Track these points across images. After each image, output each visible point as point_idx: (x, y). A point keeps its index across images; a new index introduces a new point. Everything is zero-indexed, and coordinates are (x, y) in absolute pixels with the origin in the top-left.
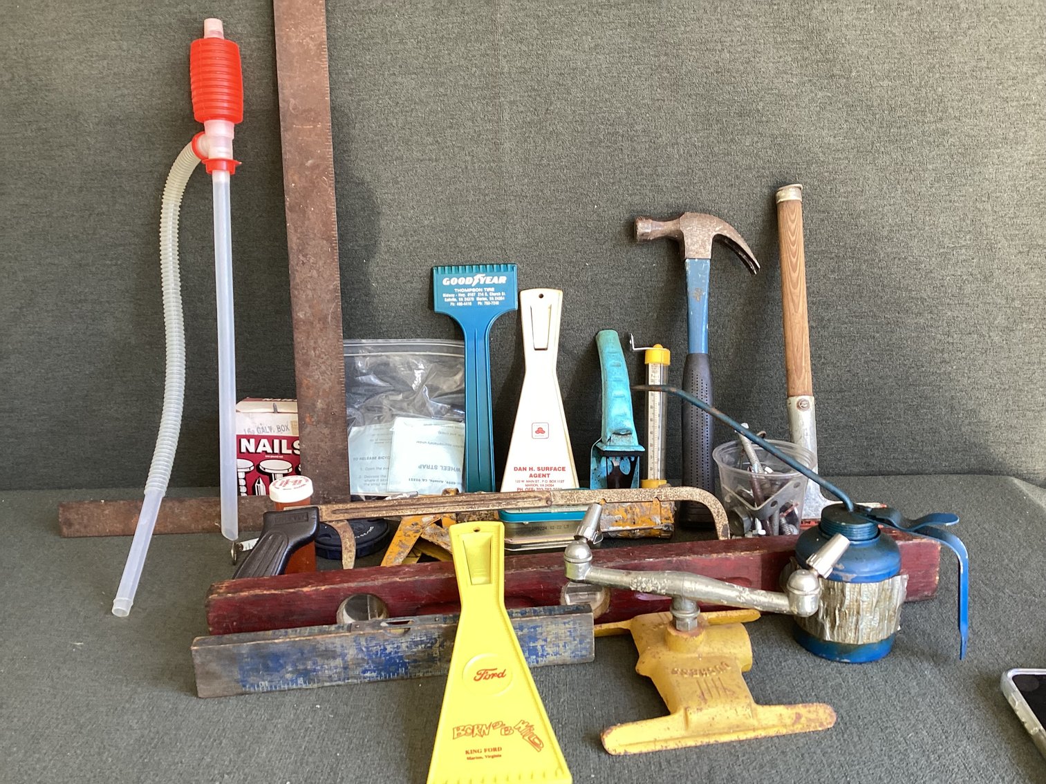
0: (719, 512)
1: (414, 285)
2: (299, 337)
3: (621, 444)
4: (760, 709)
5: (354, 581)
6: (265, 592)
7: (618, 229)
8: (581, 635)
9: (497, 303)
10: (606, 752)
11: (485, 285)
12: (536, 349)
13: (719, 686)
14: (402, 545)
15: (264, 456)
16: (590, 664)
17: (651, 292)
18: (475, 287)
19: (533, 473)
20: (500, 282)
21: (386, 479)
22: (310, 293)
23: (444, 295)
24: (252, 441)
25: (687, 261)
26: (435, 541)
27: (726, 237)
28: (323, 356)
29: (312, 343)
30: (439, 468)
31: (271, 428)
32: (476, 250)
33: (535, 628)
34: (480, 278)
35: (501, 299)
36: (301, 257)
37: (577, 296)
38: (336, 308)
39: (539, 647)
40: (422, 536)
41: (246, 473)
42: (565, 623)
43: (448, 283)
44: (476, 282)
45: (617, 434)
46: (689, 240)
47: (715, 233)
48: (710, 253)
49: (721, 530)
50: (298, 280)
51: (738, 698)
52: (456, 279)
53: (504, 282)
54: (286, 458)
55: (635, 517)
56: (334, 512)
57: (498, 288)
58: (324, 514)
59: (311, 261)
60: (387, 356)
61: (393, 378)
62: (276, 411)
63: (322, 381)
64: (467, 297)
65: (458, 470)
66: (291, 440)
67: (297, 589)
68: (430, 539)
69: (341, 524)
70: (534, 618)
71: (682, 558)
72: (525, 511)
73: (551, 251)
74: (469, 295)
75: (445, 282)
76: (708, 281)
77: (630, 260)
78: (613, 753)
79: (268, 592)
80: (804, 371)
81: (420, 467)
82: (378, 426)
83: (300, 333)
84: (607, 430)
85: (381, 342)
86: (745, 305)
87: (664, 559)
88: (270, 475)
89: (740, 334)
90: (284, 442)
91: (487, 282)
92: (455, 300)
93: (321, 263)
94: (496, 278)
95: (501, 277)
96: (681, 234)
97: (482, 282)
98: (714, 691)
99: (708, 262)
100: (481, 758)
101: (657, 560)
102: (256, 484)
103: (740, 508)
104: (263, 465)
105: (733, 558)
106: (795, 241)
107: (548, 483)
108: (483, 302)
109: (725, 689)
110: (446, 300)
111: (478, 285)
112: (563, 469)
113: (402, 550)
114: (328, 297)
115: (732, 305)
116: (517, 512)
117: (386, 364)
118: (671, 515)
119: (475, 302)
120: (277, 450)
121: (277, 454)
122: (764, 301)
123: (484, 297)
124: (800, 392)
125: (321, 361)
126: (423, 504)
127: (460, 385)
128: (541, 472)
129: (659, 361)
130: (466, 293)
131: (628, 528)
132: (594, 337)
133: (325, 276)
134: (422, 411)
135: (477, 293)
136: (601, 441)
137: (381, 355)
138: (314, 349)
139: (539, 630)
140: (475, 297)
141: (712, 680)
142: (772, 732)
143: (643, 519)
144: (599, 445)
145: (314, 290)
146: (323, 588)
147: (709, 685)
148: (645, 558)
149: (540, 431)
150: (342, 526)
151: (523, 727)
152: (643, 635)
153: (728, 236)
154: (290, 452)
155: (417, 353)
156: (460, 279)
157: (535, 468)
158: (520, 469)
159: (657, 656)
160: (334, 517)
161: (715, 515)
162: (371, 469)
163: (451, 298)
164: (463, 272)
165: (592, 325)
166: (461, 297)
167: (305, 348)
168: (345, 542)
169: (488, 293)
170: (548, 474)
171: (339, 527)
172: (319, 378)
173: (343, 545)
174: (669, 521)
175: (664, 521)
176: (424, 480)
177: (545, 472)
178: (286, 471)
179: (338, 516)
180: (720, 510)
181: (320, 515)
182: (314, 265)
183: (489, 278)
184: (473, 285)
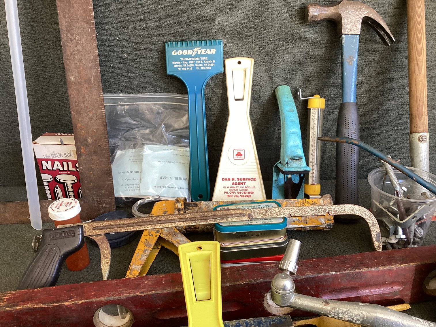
0: (373, 223)
1: (153, 55)
2: (73, 94)
3: (295, 166)
5: (105, 295)
7: (294, 13)
9: (210, 68)
11: (201, 55)
12: (236, 100)
14: (147, 244)
15: (58, 172)
17: (314, 58)
18: (194, 57)
19: (234, 182)
20: (211, 53)
21: (139, 186)
22: (78, 62)
23: (173, 63)
24: (49, 162)
25: (343, 36)
26: (170, 240)
27: (371, 19)
28: (90, 107)
29: (81, 98)
30: (174, 179)
31: (60, 155)
34: (198, 50)
35: (212, 65)
36: (70, 37)
37: (263, 62)
38: (97, 72)
40: (161, 235)
41: (48, 182)
43: (176, 54)
44: (195, 53)
45: (292, 159)
46: (346, 20)
47: (364, 16)
48: (359, 30)
49: (375, 237)
50: (68, 53)
52: (181, 51)
53: (214, 53)
54: (72, 173)
55: (307, 219)
56: (94, 229)
57: (210, 57)
58: (87, 230)
59: (77, 39)
60: (137, 105)
61: (143, 119)
62: (62, 144)
63: (90, 124)
64: (189, 64)
65: (186, 179)
66: (74, 163)
67: (60, 304)
68: (167, 238)
69: (99, 237)
71: (357, 270)
72: (233, 224)
73: (246, 30)
74: (190, 62)
75: (174, 53)
76: (357, 51)
77: (301, 36)
80: (424, 115)
81: (161, 178)
82: (134, 150)
83: (73, 91)
84: (285, 156)
85: (132, 95)
86: (377, 67)
87: (344, 272)
88: (63, 183)
89: (372, 87)
90: (70, 164)
91: (203, 53)
92: (181, 66)
93: (83, 40)
94: (208, 50)
95: (212, 50)
96: (340, 17)
97: (199, 53)
99: (358, 36)
101: (338, 273)
102: (56, 189)
103: (387, 219)
104: (59, 177)
106: (420, 22)
107: (245, 189)
108: (199, 67)
110: (175, 66)
111: (197, 56)
112: (254, 179)
113: (147, 248)
114: (90, 65)
115: (368, 67)
116: (228, 225)
117: (137, 110)
118: (332, 218)
119: (194, 67)
120: (66, 169)
121: (66, 171)
122: (390, 64)
123: (201, 64)
124: (420, 130)
125: (88, 110)
127: (185, 125)
128: (240, 181)
129: (318, 106)
130: (188, 61)
131: (302, 226)
132: (274, 91)
133: (87, 49)
134: (160, 141)
135: (195, 61)
136: (280, 163)
137: (133, 104)
138: (83, 102)
140: (194, 64)
143: (313, 220)
144: (279, 166)
145: (80, 60)
146: (80, 302)
148: (328, 271)
149: (239, 154)
150: (101, 239)
153: (373, 17)
154: (74, 170)
155: (157, 103)
156: (184, 51)
157: (236, 179)
158: (226, 179)
160: (95, 232)
161: (370, 225)
162: (129, 180)
163: (178, 64)
164: (185, 46)
165: (273, 82)
166: (185, 64)
167: (77, 102)
168: (103, 251)
169: (203, 61)
170: (245, 183)
171: (98, 240)
172: (88, 122)
173: (101, 254)
174: (331, 222)
175: (327, 222)
176: (163, 187)
177: (242, 181)
178: (73, 182)
179: (97, 231)
180: (374, 222)
181: (84, 231)
182: (79, 42)
183: (203, 51)
184: (193, 55)
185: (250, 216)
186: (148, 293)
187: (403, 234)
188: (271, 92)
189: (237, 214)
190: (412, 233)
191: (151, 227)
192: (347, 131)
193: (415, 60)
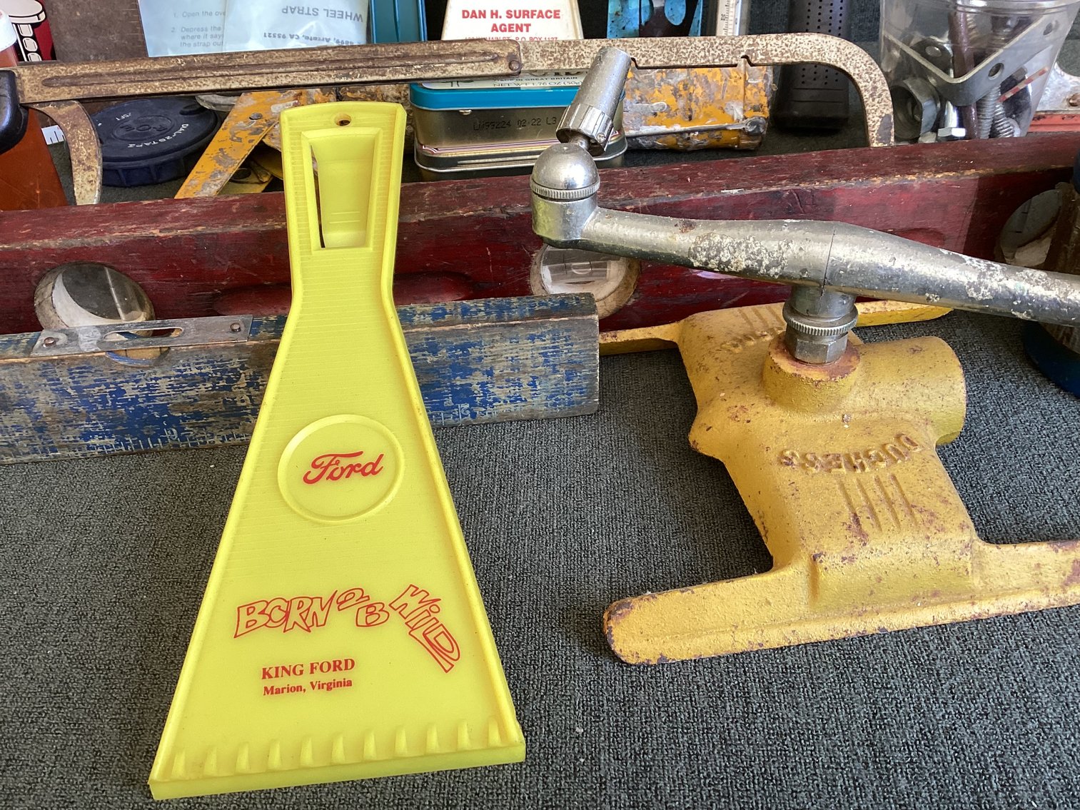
0: (875, 88)
4: (991, 550)
5: (59, 235)
8: (570, 362)
10: (615, 658)
13: (897, 498)
14: (222, 158)
16: (588, 418)
19: (498, 22)
21: (219, 33)
30: (322, 14)
33: (464, 348)
39: (476, 388)
40: (266, 141)
42: (532, 338)
49: (876, 128)
51: (942, 529)
55: (693, 106)
56: (48, 83)
58: (27, 87)
65: (358, 18)
69: (64, 110)
70: (461, 326)
72: (463, 86)
78: (632, 661)
81: (285, 11)
87: (765, 189)
98: (884, 514)
100: (299, 689)
101: (748, 192)
103: (919, 81)
105: (917, 186)
109: (910, 507)
112: (557, 14)
113: (221, 168)
116: (447, 86)
118: (765, 101)
126: (241, 67)
128: (514, 21)
131: (678, 128)
139: (474, 352)
141: (878, 481)
142: (1013, 604)
143: (710, 109)
147: (871, 495)
148: (720, 187)
150: (68, 114)
151: (413, 603)
152: (709, 361)
157: (502, 13)
158: (474, 15)
159: (742, 416)
160: (49, 94)
161: (866, 95)
162: (193, 15)
168: (78, 149)
170: (528, 26)
171: (62, 117)
173: (73, 156)
174: (760, 114)
175: (750, 114)
176: (292, 37)
177: (521, 21)
178: (36, 20)
179: (57, 91)
180: (879, 85)
181: (19, 88)
185: (512, 59)
186: (186, 232)
187: (961, 125)
189: (473, 53)
190: (986, 125)
191: (215, 83)
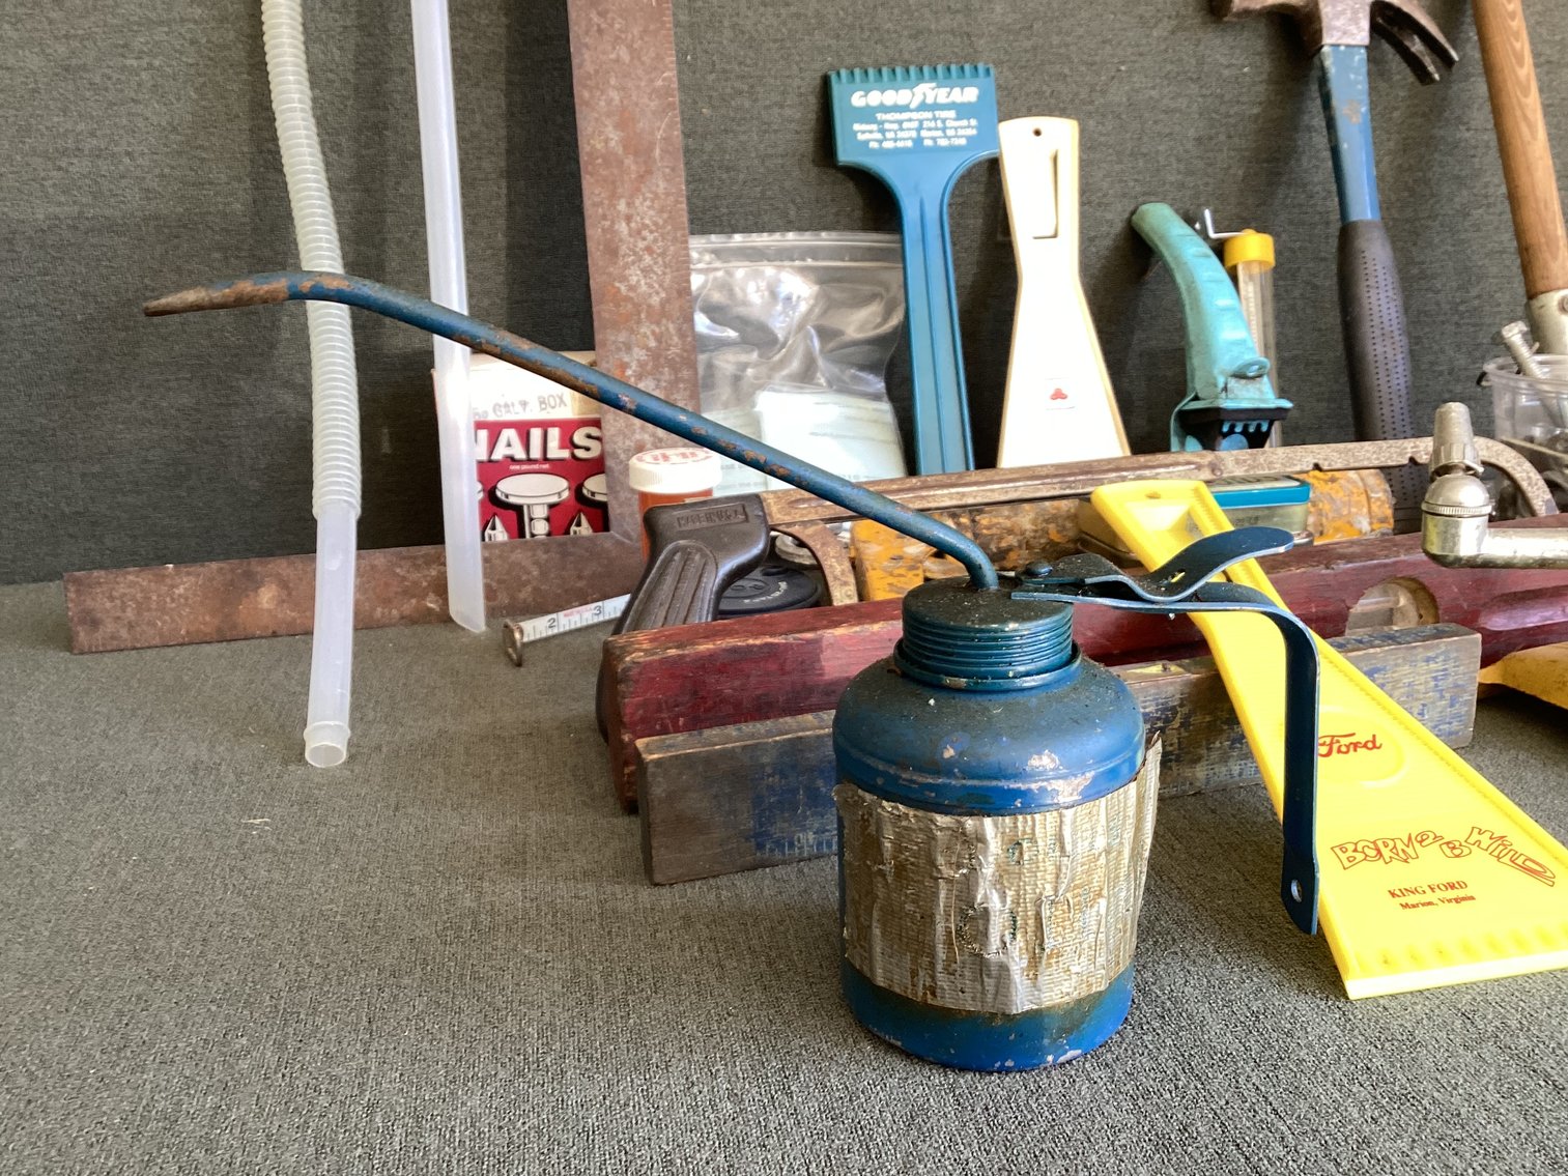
0: (1532, 478)
1: (788, 112)
2: (593, 193)
3: (1248, 395)
6: (751, 642)
8: (1454, 686)
9: (963, 142)
11: (936, 107)
12: (1036, 237)
15: (507, 467)
17: (1235, 126)
18: (916, 111)
20: (966, 100)
22: (615, 96)
23: (856, 127)
24: (483, 434)
25: (1325, 49)
27: (1389, 6)
28: (645, 233)
29: (622, 206)
32: (911, 36)
34: (927, 91)
35: (974, 132)
36: (596, 19)
38: (671, 126)
42: (1427, 661)
43: (862, 103)
45: (1240, 375)
46: (1330, 7)
48: (1366, 34)
50: (590, 67)
52: (877, 94)
53: (973, 99)
54: (557, 468)
55: (1324, 520)
57: (963, 111)
59: (617, 26)
60: (729, 271)
63: (644, 288)
64: (901, 129)
66: (569, 429)
69: (811, 530)
73: (1056, 40)
74: (905, 125)
75: (857, 100)
77: (1201, 62)
79: (758, 642)
84: (1216, 372)
88: (518, 509)
90: (554, 434)
91: (940, 100)
92: (879, 136)
93: (636, 31)
94: (957, 90)
95: (966, 90)
97: (930, 100)
99: (1363, 51)
102: (490, 529)
104: (505, 486)
108: (934, 139)
110: (861, 137)
111: (923, 107)
114: (654, 105)
117: (727, 288)
119: (918, 141)
120: (536, 453)
121: (535, 461)
122: (1428, 145)
123: (937, 129)
124: (1560, 283)
125: (641, 244)
129: (1256, 257)
130: (900, 123)
132: (1130, 219)
133: (644, 58)
134: (805, 377)
135: (921, 122)
136: (1196, 398)
138: (629, 219)
140: (919, 130)
143: (1338, 523)
144: (1194, 406)
145: (623, 89)
149: (1059, 395)
150: (816, 532)
154: (565, 454)
155: (792, 264)
156: (887, 94)
163: (871, 132)
164: (890, 80)
165: (1124, 195)
166: (890, 130)
167: (609, 217)
169: (944, 121)
171: (810, 537)
172: (638, 281)
173: (827, 572)
174: (1385, 525)
178: (554, 499)
179: (804, 511)
180: (1532, 475)
181: (767, 511)
182: (623, 36)
183: (944, 91)
184: (912, 106)
188: (1119, 227)
192: (1373, 292)
193: (1517, 108)
